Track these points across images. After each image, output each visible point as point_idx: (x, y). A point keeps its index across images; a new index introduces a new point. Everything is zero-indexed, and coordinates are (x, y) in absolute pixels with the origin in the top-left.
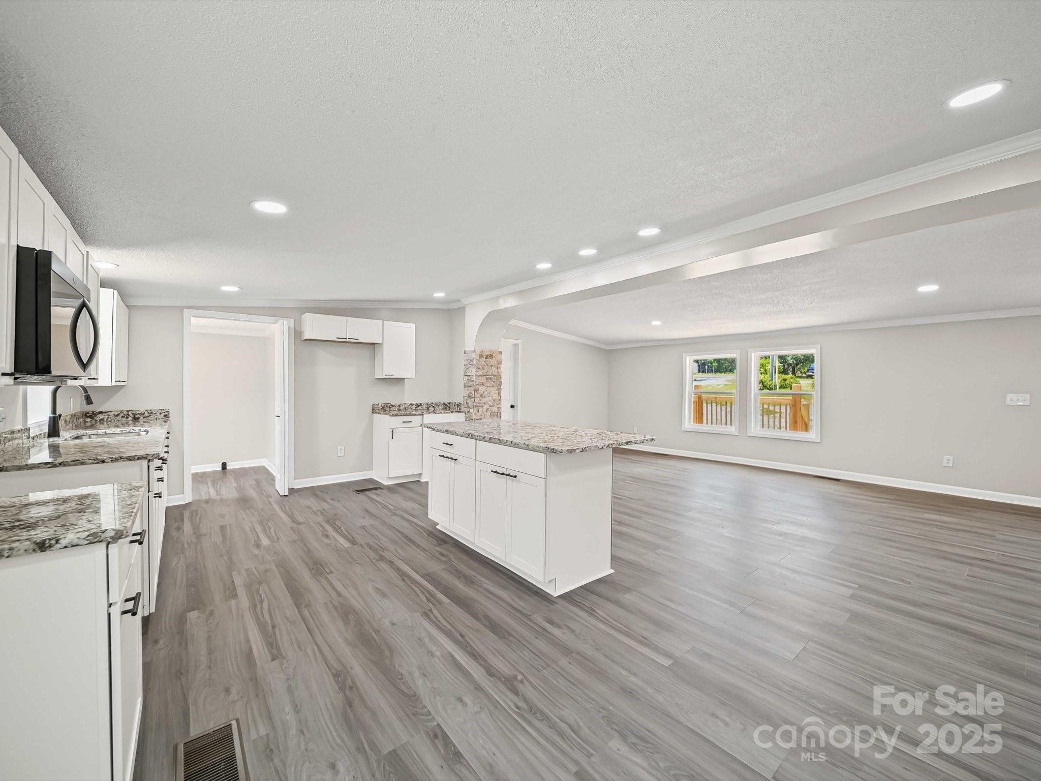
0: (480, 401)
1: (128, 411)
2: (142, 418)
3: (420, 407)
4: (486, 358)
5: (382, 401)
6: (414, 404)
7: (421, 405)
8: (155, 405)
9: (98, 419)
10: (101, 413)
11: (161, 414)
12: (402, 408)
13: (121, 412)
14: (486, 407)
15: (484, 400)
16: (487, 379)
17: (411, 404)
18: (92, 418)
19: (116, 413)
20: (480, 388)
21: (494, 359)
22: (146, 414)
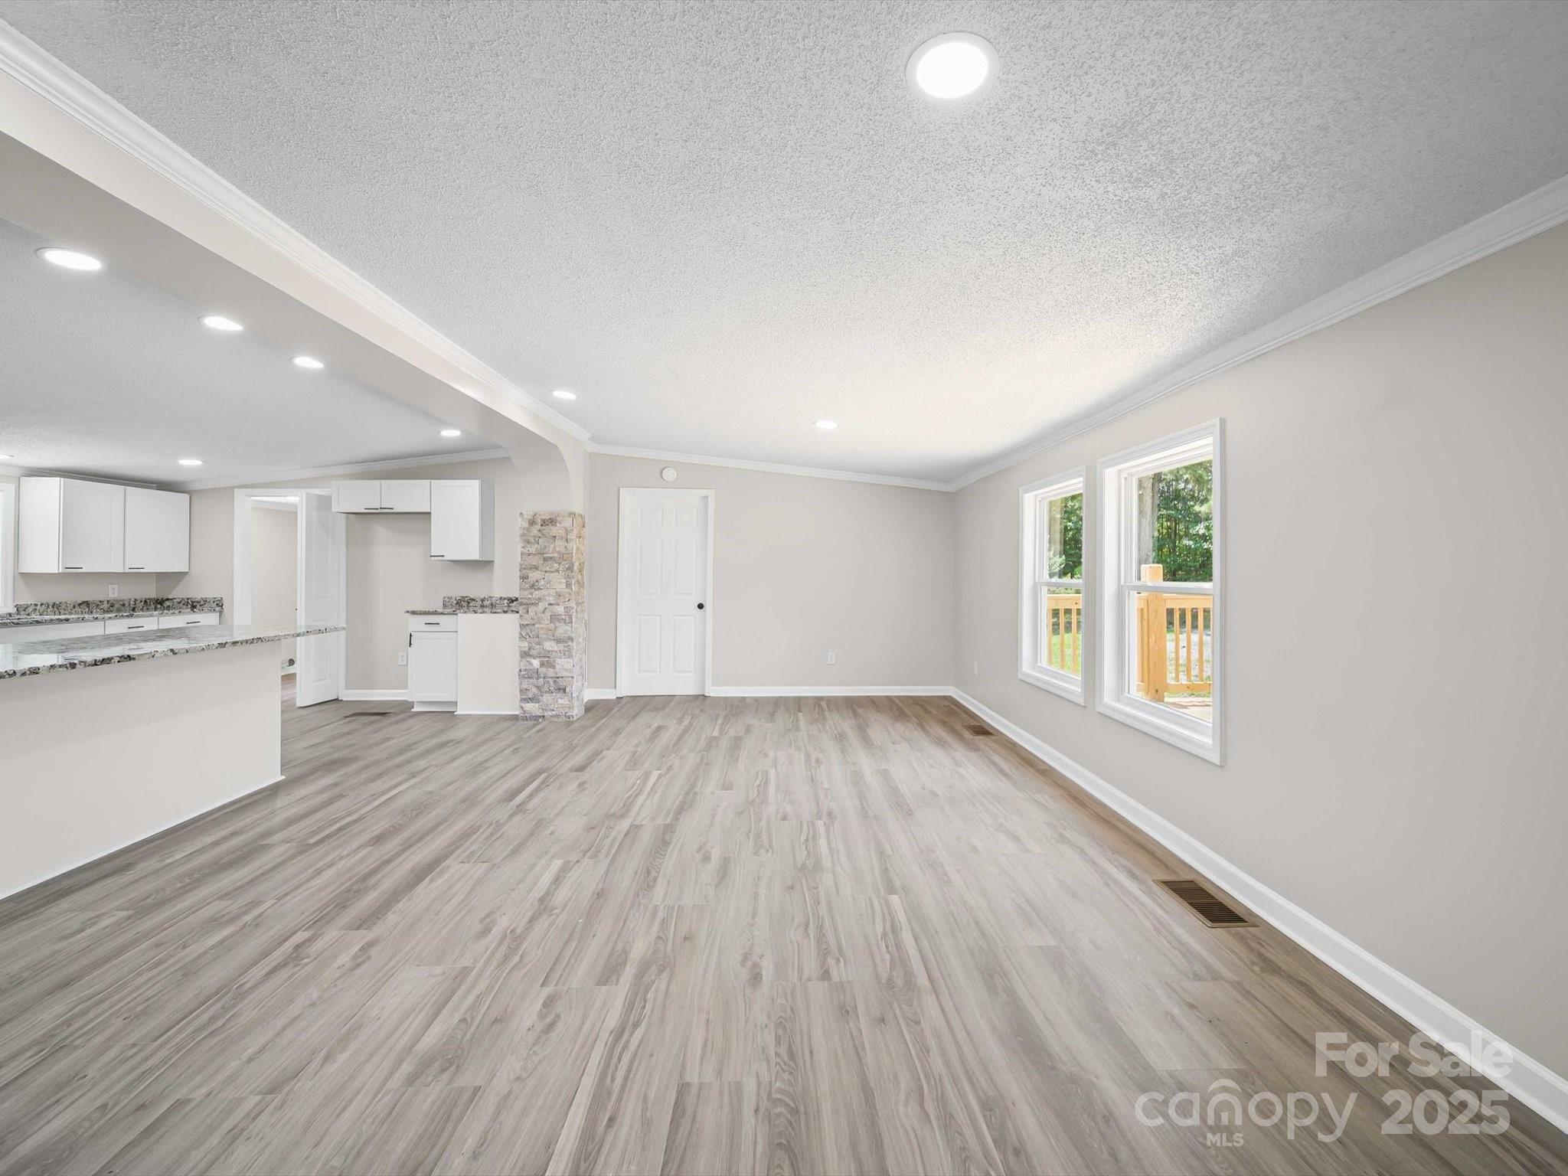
0: (530, 596)
1: (188, 599)
2: (198, 606)
3: (515, 603)
4: (542, 525)
5: (457, 593)
6: (505, 599)
7: (517, 599)
8: (210, 594)
9: (165, 606)
10: (168, 599)
11: (214, 602)
12: (486, 603)
13: (183, 599)
14: (541, 606)
15: (537, 594)
16: (545, 559)
17: (501, 598)
18: (162, 605)
19: (179, 600)
20: (530, 575)
21: (558, 525)
22: (202, 603)
